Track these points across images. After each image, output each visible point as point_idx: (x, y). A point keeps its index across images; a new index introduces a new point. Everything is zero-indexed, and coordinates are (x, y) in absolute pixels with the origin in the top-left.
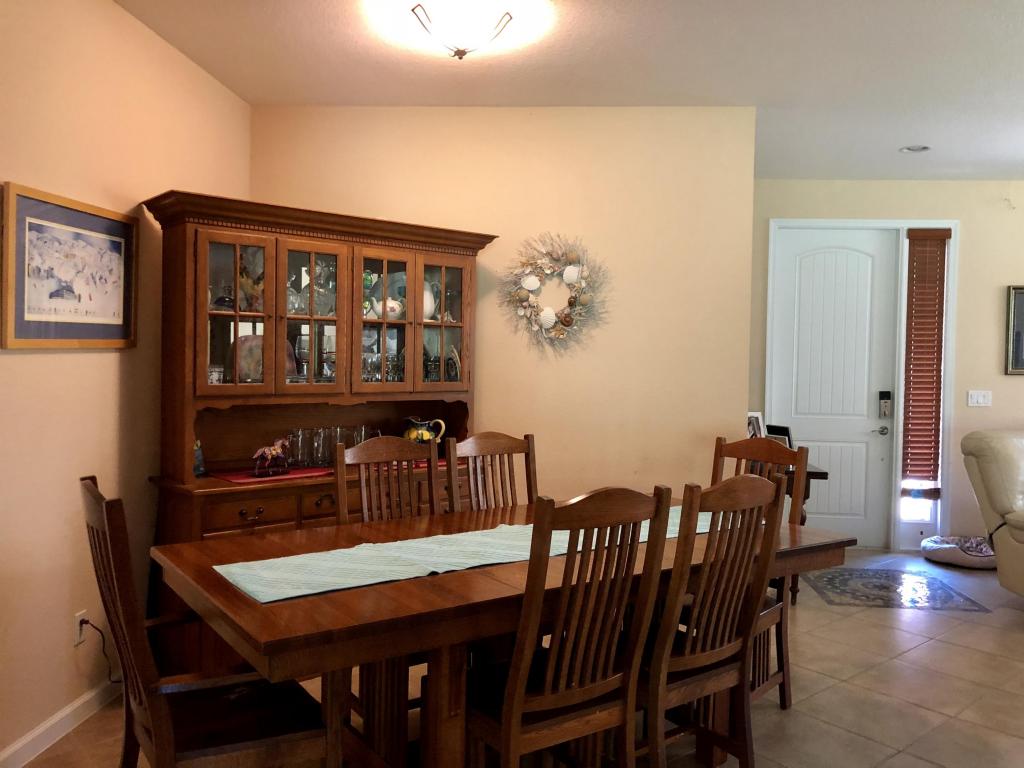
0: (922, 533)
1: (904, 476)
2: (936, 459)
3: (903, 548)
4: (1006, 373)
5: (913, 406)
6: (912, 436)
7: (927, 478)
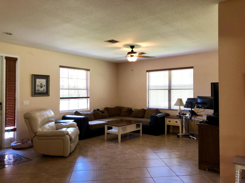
0: (11, 141)
1: (6, 126)
2: (15, 120)
3: (6, 147)
4: (32, 96)
5: (8, 106)
6: (8, 115)
7: (12, 126)
